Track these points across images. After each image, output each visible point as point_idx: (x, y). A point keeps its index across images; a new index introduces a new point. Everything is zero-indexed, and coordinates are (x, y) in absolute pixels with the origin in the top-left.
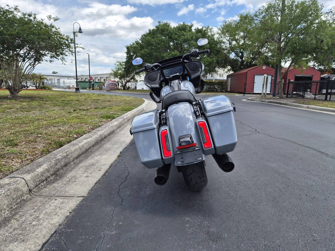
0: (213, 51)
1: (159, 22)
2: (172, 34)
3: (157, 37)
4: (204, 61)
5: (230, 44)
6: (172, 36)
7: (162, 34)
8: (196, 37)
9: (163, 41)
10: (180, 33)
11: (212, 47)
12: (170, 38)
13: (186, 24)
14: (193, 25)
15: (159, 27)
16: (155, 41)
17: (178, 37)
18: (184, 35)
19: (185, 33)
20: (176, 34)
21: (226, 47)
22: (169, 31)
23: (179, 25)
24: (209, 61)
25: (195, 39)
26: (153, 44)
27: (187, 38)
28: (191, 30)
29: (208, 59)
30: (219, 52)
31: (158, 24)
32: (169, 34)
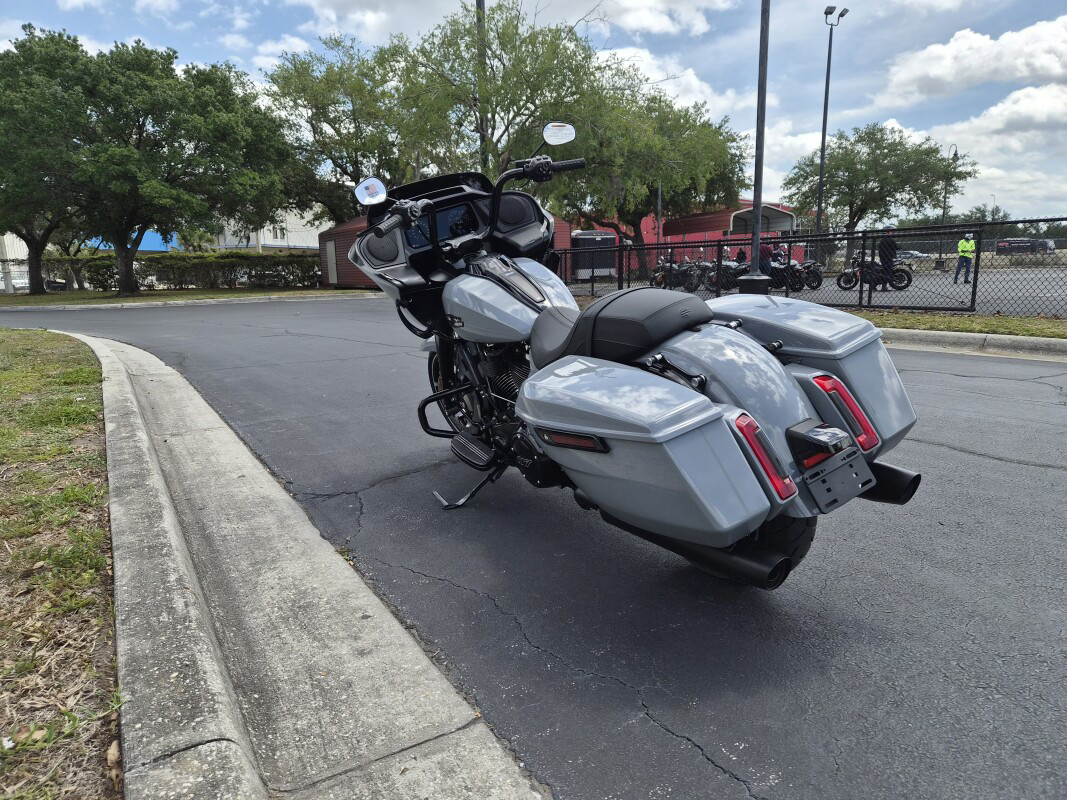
0: (268, 150)
1: (27, 27)
2: (96, 79)
3: (30, 84)
4: (241, 184)
5: (316, 130)
6: (101, 88)
7: (51, 75)
8: (197, 97)
9: (60, 103)
10: (129, 77)
11: (260, 136)
12: (91, 92)
13: (149, 47)
14: (175, 52)
15: (31, 48)
16: (25, 100)
17: (126, 91)
18: (148, 88)
19: (153, 82)
20: (113, 81)
21: (298, 139)
22: (85, 65)
23: (117, 47)
24: (257, 186)
25: (194, 106)
26: (15, 112)
27: (165, 101)
28: (170, 73)
29: (254, 179)
30: (284, 154)
31: (22, 36)
32: (86, 77)
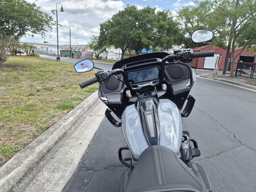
0: (172, 31)
1: (128, 5)
2: (138, 15)
3: (125, 17)
4: (163, 39)
5: (186, 25)
6: (138, 17)
7: (130, 15)
8: (158, 18)
9: (130, 21)
10: (145, 15)
11: (171, 27)
12: (136, 18)
13: (150, 7)
14: (156, 8)
15: (127, 10)
16: (124, 21)
17: (143, 18)
18: (148, 17)
19: (149, 15)
20: (141, 16)
21: (182, 28)
22: (136, 12)
23: (144, 8)
24: (167, 40)
25: (157, 20)
26: (122, 23)
27: (151, 20)
28: (153, 13)
29: (167, 38)
30: (176, 32)
31: (126, 7)
32: (136, 15)
